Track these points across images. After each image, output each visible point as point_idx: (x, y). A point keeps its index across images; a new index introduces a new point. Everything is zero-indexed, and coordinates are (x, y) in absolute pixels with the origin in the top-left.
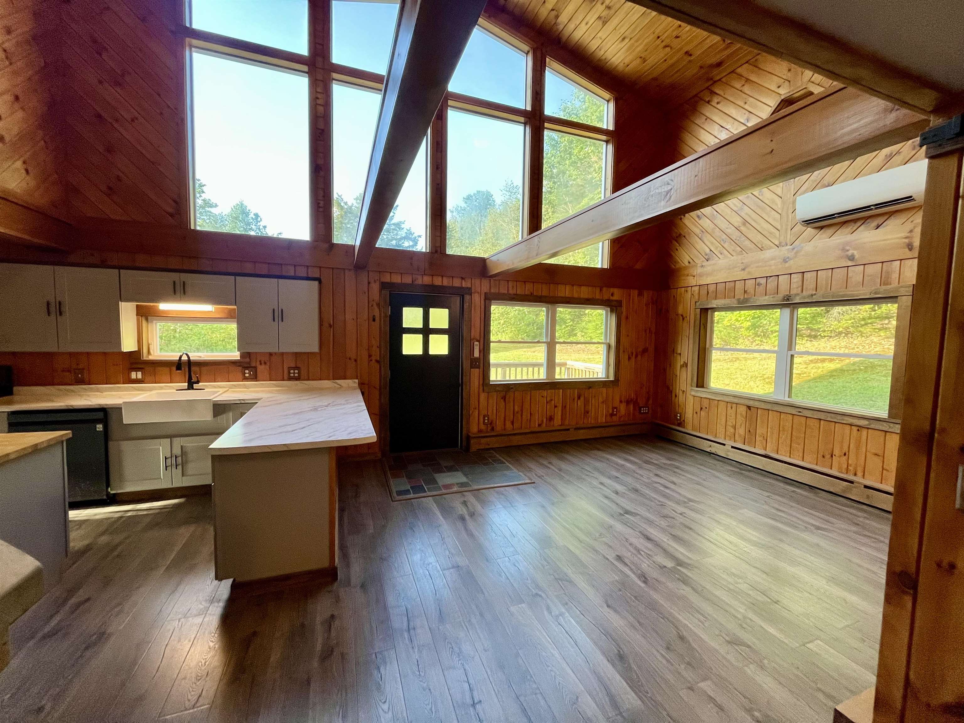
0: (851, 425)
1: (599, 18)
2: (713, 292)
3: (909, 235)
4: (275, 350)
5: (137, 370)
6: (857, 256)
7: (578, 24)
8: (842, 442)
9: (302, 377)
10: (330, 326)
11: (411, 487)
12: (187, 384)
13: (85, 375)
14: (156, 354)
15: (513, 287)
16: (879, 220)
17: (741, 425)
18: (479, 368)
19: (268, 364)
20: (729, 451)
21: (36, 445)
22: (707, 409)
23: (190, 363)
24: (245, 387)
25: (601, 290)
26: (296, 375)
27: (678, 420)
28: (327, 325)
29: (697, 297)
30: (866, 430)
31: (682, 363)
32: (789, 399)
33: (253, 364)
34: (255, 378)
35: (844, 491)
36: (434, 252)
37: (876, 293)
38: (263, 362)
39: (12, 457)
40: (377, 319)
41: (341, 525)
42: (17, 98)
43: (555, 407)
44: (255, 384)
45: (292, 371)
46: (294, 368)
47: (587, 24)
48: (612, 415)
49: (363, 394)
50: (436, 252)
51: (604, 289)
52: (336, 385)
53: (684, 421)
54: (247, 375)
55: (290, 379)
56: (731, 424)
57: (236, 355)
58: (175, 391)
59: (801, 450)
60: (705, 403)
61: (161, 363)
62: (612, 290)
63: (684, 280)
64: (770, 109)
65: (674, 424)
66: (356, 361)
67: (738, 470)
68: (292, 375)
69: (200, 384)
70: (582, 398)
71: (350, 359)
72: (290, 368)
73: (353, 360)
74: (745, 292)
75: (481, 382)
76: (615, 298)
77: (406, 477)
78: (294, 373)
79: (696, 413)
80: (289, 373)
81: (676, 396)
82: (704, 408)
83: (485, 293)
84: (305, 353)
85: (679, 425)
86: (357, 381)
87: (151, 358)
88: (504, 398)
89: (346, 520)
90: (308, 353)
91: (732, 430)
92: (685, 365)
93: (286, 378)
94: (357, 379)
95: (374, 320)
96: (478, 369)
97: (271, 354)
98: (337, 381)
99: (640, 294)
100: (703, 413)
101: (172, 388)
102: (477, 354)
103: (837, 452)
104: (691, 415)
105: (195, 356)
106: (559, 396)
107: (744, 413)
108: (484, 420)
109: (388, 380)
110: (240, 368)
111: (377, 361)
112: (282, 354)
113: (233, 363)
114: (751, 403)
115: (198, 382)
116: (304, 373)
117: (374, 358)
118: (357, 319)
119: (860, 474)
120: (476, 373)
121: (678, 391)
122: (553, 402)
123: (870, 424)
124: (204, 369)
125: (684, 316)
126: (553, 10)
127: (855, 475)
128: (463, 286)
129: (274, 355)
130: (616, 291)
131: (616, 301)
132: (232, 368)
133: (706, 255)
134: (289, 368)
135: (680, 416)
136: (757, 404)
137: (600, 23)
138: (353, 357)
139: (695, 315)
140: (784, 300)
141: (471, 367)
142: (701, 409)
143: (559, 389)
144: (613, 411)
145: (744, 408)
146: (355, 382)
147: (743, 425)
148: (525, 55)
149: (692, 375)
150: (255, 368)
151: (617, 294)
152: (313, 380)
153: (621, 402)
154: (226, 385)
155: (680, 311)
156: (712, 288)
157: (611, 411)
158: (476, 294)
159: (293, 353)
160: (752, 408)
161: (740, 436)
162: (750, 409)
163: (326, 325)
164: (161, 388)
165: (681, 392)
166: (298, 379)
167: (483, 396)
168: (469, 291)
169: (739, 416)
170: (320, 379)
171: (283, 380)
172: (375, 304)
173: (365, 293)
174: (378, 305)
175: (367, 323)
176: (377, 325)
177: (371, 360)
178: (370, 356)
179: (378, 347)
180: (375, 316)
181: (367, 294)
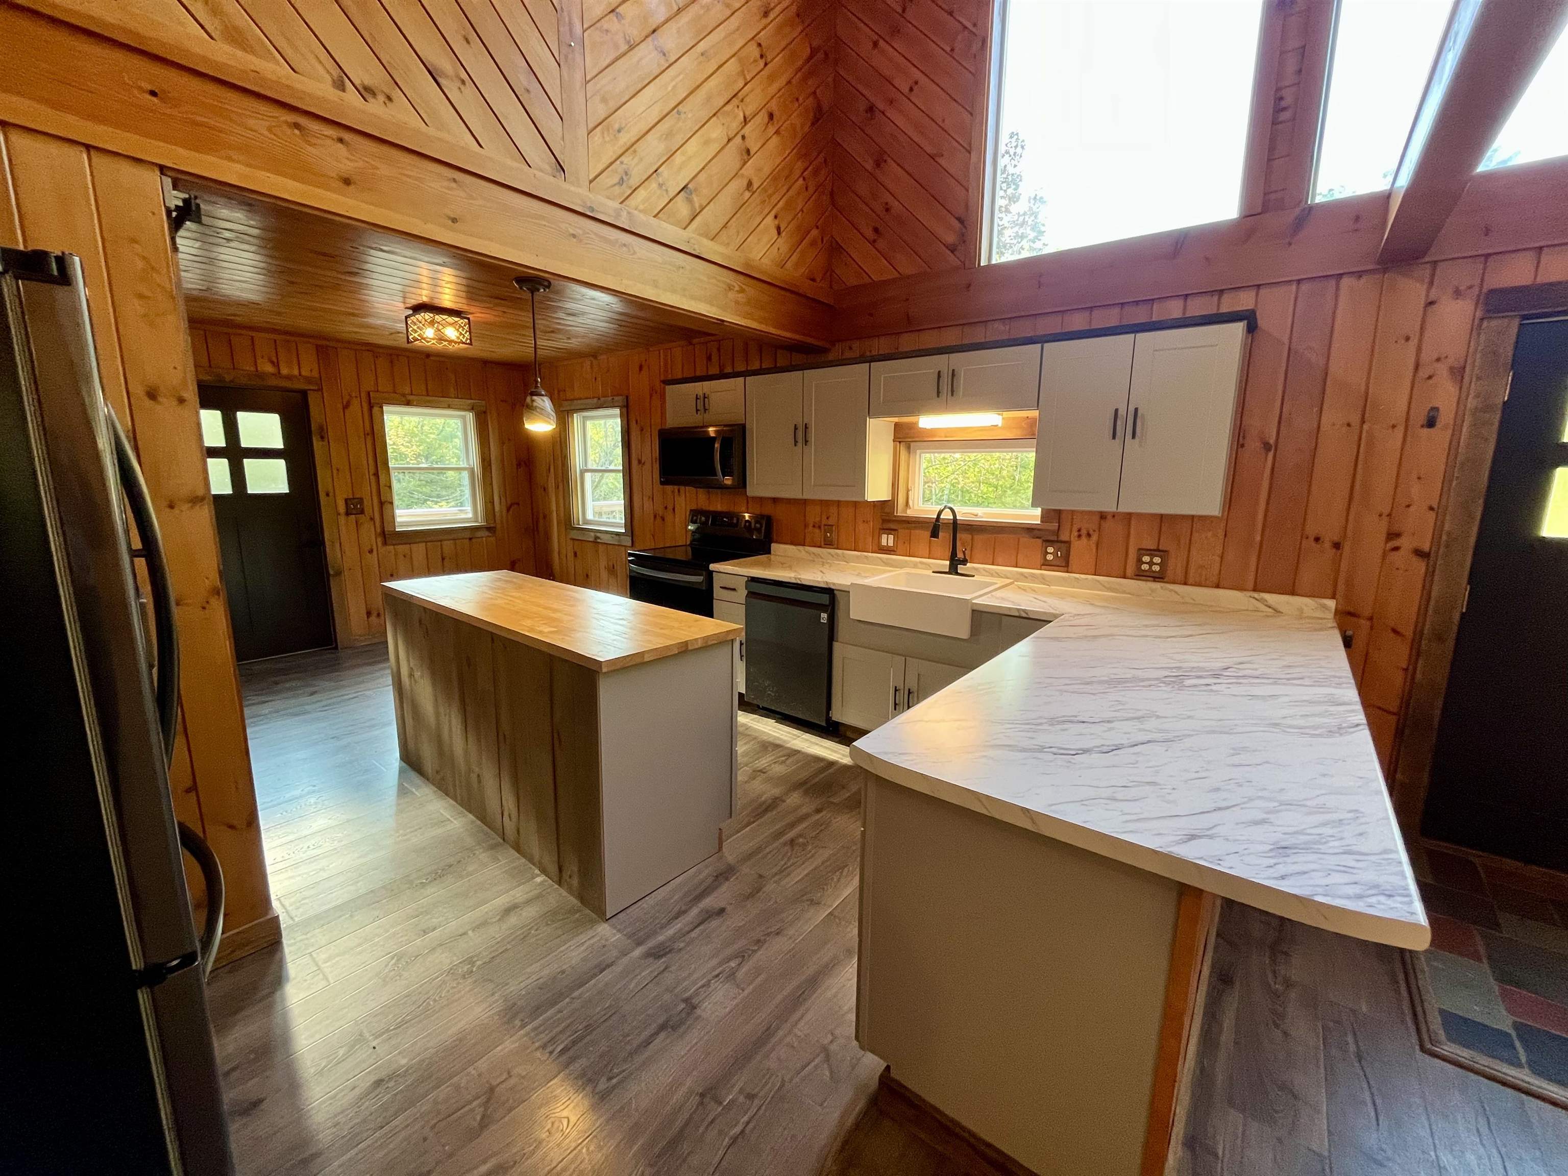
4: (1109, 507)
5: (889, 531)
9: (1170, 573)
10: (1267, 447)
11: (1517, 1026)
12: (948, 563)
13: (834, 535)
14: (916, 507)
19: (1095, 537)
21: (686, 643)
23: (955, 525)
24: (1043, 580)
26: (1156, 568)
28: (1258, 445)
33: (1064, 537)
34: (1064, 564)
38: (1084, 532)
39: (647, 658)
40: (1446, 417)
41: (1209, 1040)
42: (771, 116)
44: (1063, 578)
45: (1146, 559)
46: (1152, 552)
49: (1348, 643)
52: (1262, 607)
54: (1050, 557)
55: (1140, 575)
57: (1033, 515)
58: (930, 573)
61: (919, 522)
66: (1337, 546)
68: (1145, 567)
69: (968, 565)
71: (1317, 539)
72: (1142, 551)
73: (1327, 545)
77: (1489, 958)
78: (1151, 563)
80: (1140, 562)
84: (1183, 517)
86: (1331, 604)
87: (910, 513)
89: (1228, 1022)
90: (1193, 517)
93: (1129, 572)
94: (1333, 597)
95: (1431, 423)
97: (1103, 516)
98: (1266, 596)
101: (928, 566)
105: (965, 513)
109: (1456, 617)
110: (1039, 541)
111: (1419, 553)
112: (1129, 516)
113: (1029, 530)
115: (964, 562)
116: (1176, 565)
117: (1406, 543)
118: (1363, 422)
124: (979, 538)
129: (1109, 517)
132: (1025, 540)
134: (1140, 549)
138: (1331, 535)
146: (1324, 607)
150: (1068, 543)
152: (1199, 584)
154: (1011, 572)
159: (1153, 516)
163: (1252, 445)
164: (915, 566)
166: (1158, 578)
170: (1218, 586)
171: (1125, 577)
172: (1442, 370)
173: (1407, 339)
174: (1458, 373)
175: (1399, 433)
176: (1440, 436)
177: (1396, 549)
178: (1393, 535)
179: (1431, 509)
180: (1435, 409)
181: (1414, 342)
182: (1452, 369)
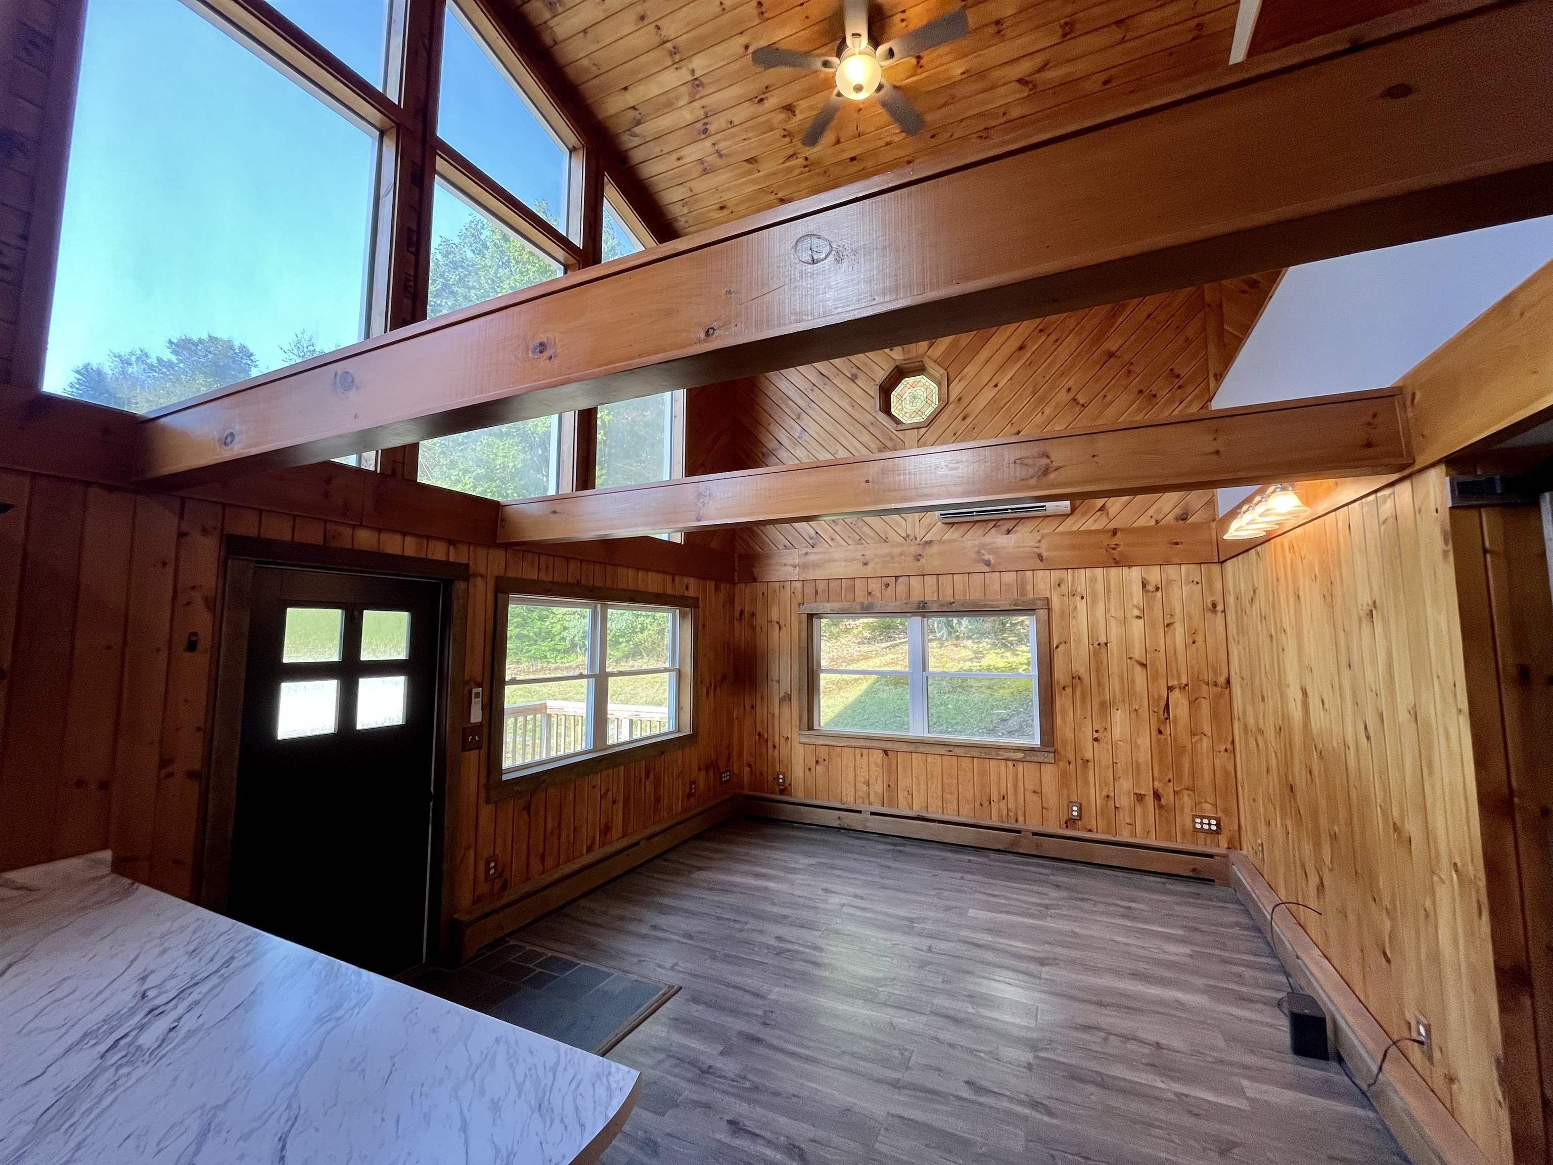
0: (1006, 760)
1: (701, 161)
2: (824, 591)
3: (1037, 545)
6: (993, 562)
7: (665, 151)
8: (999, 783)
15: (547, 567)
16: (1009, 525)
17: (877, 780)
18: (480, 748)
20: (867, 820)
22: (826, 762)
25: (673, 580)
27: (779, 784)
29: (800, 597)
30: (1021, 764)
31: (782, 695)
32: (929, 735)
35: (1012, 845)
36: (389, 472)
37: (1015, 605)
40: (205, 640)
43: (614, 802)
47: (679, 159)
48: (690, 795)
50: (394, 472)
51: (677, 578)
53: (790, 785)
56: (863, 780)
59: (955, 802)
60: (823, 753)
62: (686, 580)
63: (776, 570)
64: (883, 372)
65: (773, 793)
66: (105, 787)
67: (891, 847)
70: (651, 776)
71: (80, 783)
73: (93, 787)
74: (869, 594)
75: (483, 781)
76: (691, 593)
79: (810, 769)
81: (774, 747)
82: (821, 760)
83: (497, 578)
85: (782, 792)
86: (107, 855)
88: (527, 808)
91: (865, 788)
92: (788, 697)
94: (108, 847)
95: (192, 647)
96: (477, 751)
99: (717, 588)
100: (820, 769)
102: (476, 716)
103: (995, 797)
104: (801, 775)
106: (619, 779)
107: (879, 761)
108: (488, 869)
111: (191, 775)
114: (889, 746)
117: (180, 767)
118: (125, 644)
119: (1021, 819)
120: (472, 759)
121: (777, 740)
122: (610, 793)
123: (1025, 757)
125: (782, 624)
126: (633, 108)
127: (1017, 821)
128: (451, 559)
130: (692, 582)
131: (692, 598)
133: (811, 538)
135: (784, 779)
136: (896, 746)
137: (700, 168)
138: (96, 774)
139: (800, 622)
140: (919, 607)
141: (464, 750)
142: (817, 762)
143: (618, 765)
144: (691, 789)
145: (880, 754)
146: (100, 860)
147: (880, 779)
148: (568, 152)
149: (801, 711)
151: (692, 587)
153: (700, 770)
155: (774, 616)
156: (821, 586)
157: (688, 790)
158: (479, 580)
160: (889, 753)
161: (876, 793)
162: (887, 755)
165: (783, 740)
167: (486, 812)
168: (464, 572)
169: (872, 766)
172: (197, 597)
173: (164, 564)
174: (210, 603)
175: (164, 654)
176: (201, 659)
177: (171, 775)
178: (165, 762)
179: (199, 729)
180: (195, 634)
181: (170, 569)
182: (206, 599)
